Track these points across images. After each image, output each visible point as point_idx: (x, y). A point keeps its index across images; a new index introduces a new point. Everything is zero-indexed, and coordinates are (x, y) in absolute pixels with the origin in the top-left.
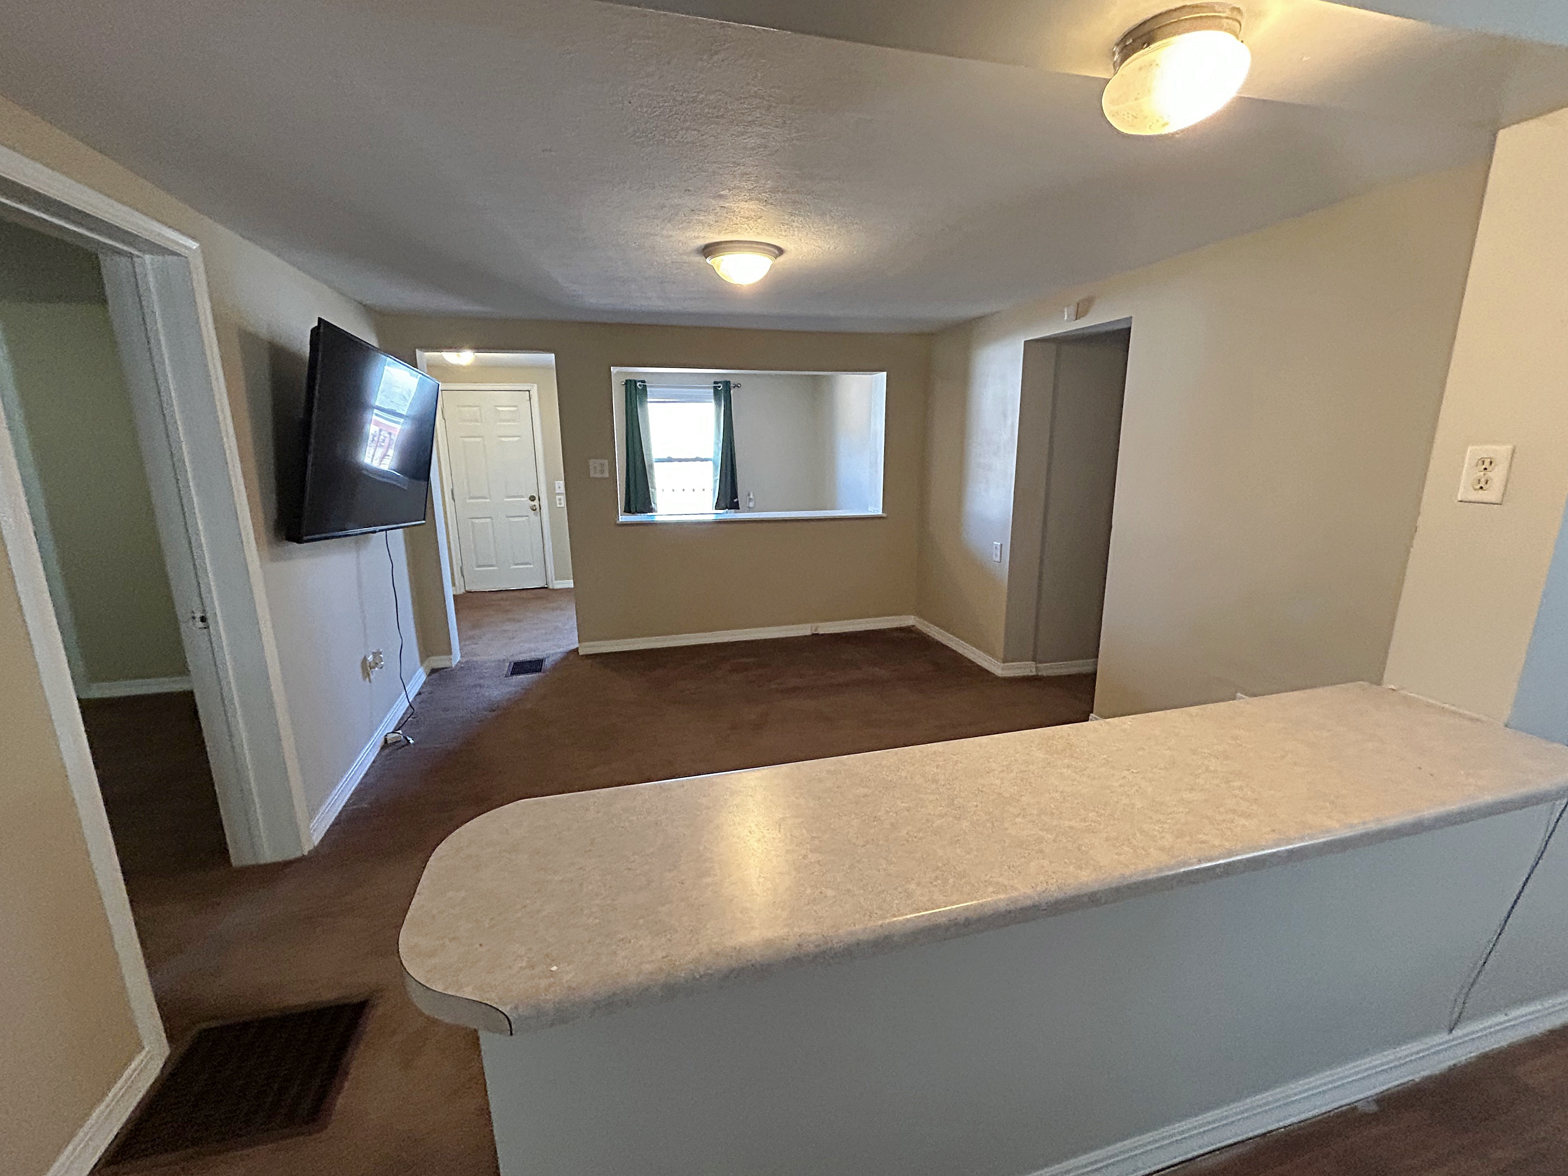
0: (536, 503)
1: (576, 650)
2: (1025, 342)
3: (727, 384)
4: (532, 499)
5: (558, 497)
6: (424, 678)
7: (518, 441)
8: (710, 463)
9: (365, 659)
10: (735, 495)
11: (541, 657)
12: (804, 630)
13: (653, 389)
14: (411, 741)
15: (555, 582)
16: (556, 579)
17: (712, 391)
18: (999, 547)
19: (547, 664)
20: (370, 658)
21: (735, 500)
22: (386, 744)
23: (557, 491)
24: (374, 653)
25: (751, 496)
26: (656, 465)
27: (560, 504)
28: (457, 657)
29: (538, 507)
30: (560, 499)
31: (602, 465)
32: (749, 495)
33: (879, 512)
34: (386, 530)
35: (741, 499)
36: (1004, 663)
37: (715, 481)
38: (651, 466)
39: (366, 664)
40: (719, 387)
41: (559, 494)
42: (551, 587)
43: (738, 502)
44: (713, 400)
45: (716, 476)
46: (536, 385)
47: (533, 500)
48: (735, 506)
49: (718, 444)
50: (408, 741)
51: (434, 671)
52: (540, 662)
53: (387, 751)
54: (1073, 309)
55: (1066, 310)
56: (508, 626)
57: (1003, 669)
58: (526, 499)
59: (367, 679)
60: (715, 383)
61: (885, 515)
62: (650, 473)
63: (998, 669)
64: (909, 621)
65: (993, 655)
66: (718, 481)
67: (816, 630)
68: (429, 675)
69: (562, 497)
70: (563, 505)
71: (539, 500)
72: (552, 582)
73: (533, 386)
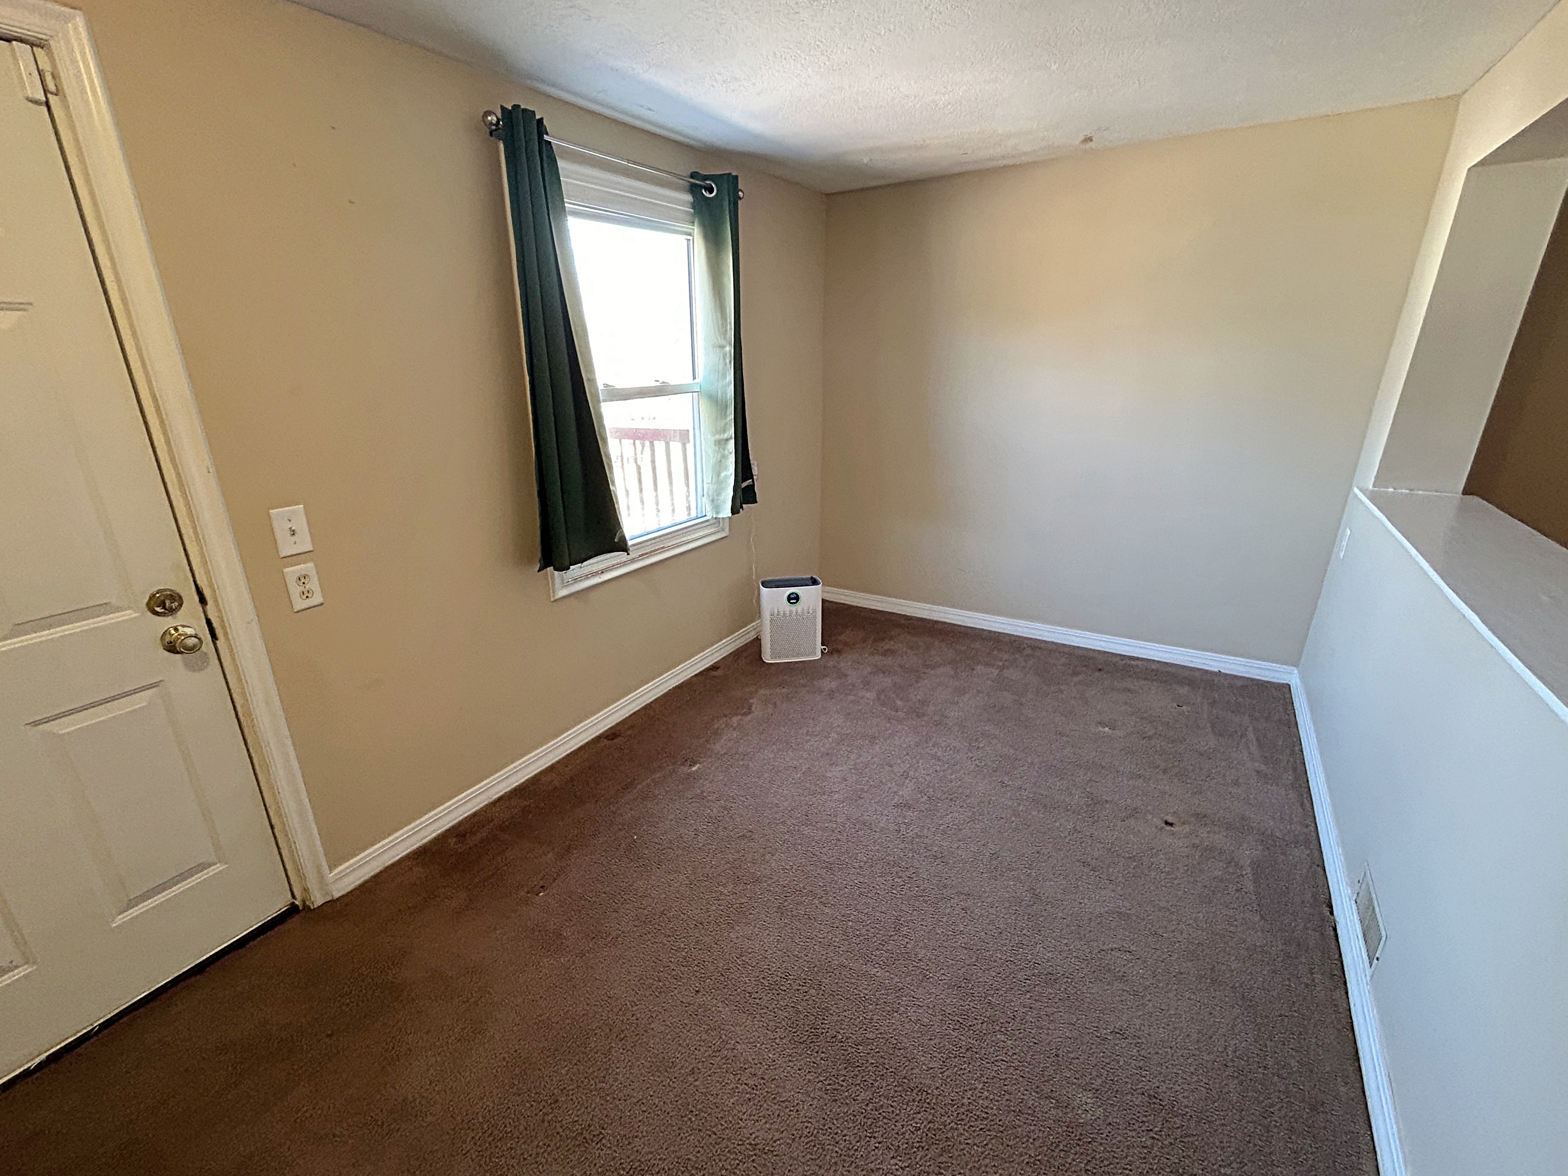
0: (188, 615)
4: (165, 602)
5: (292, 571)
15: (331, 870)
16: (333, 864)
27: (308, 594)
29: (197, 630)
42: (316, 899)
47: (172, 610)
58: (134, 614)
69: (308, 567)
70: (317, 599)
71: (203, 600)
72: (321, 877)
73: (68, 19)
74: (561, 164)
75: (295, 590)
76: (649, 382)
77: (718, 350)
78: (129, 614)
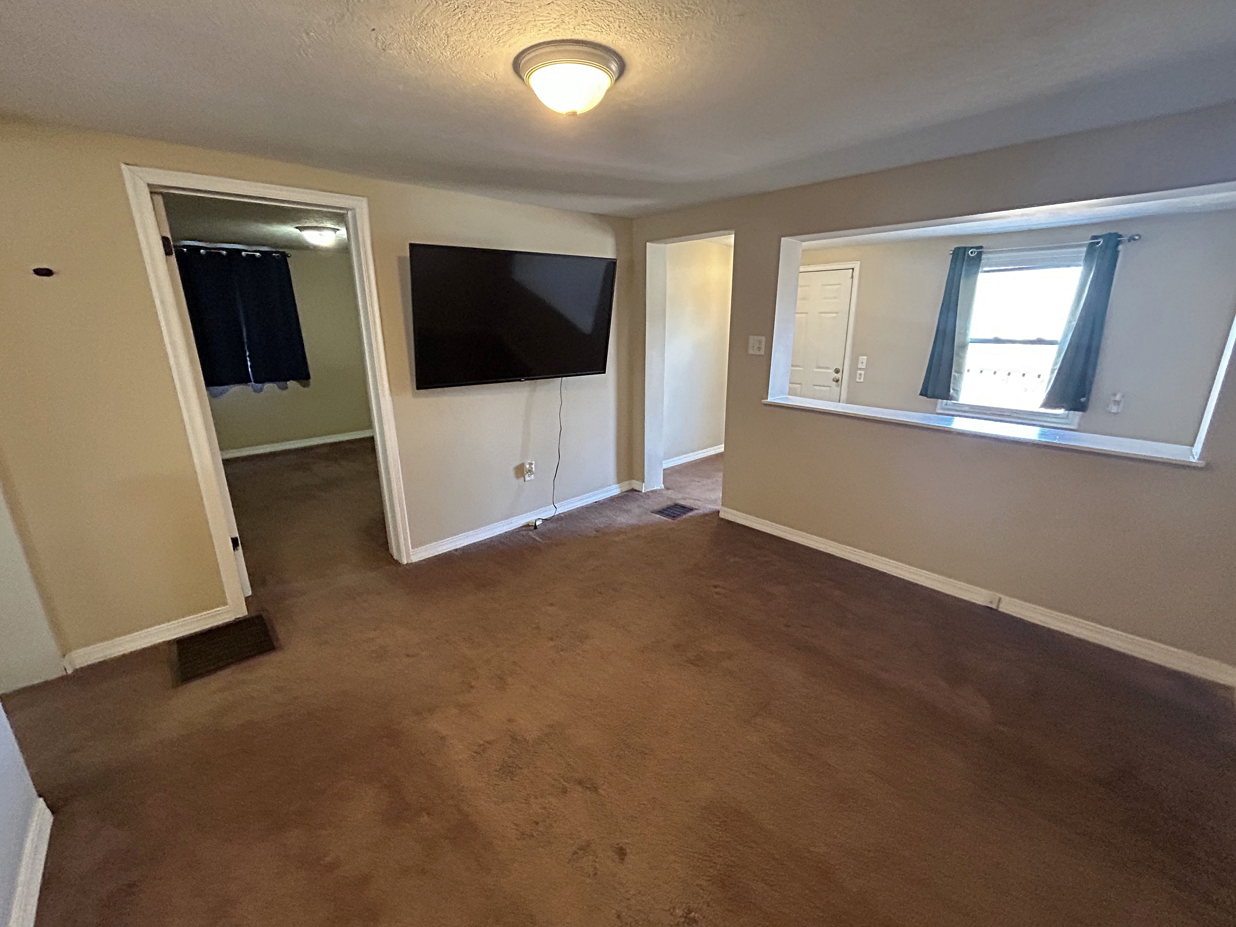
0: (838, 376)
3: (1117, 237)
4: (837, 371)
5: (859, 372)
6: (615, 492)
7: (834, 318)
8: (1052, 347)
9: (523, 465)
10: (1081, 391)
17: (1085, 248)
19: (689, 514)
20: (528, 466)
21: (1083, 400)
22: (527, 525)
23: (860, 366)
26: (970, 346)
27: (859, 379)
29: (839, 380)
30: (860, 374)
31: (760, 342)
32: (1114, 395)
38: (964, 347)
40: (1098, 243)
41: (861, 369)
43: (1087, 401)
46: (859, 263)
47: (837, 373)
51: (631, 490)
52: (688, 510)
58: (832, 371)
59: (522, 479)
60: (1094, 238)
62: (958, 355)
69: (862, 372)
70: (862, 380)
71: (842, 373)
75: (858, 376)
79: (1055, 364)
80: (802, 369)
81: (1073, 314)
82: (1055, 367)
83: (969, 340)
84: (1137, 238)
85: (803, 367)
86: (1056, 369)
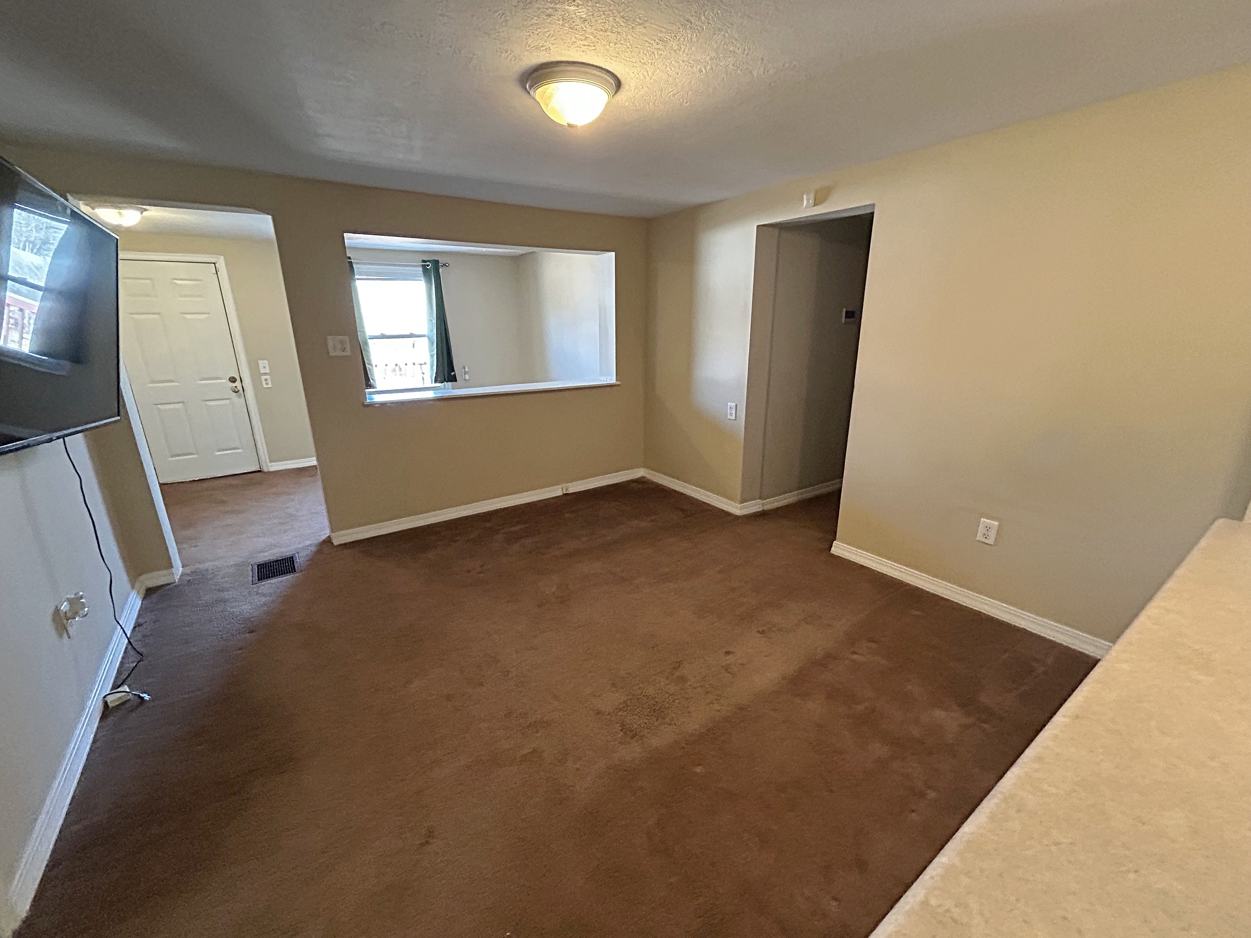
0: (238, 384)
1: (328, 541)
2: (758, 226)
3: (436, 262)
4: (233, 380)
5: (263, 377)
6: (139, 603)
7: (206, 320)
8: (426, 340)
9: (57, 611)
10: (451, 368)
11: (289, 554)
12: (556, 491)
13: (359, 266)
14: (146, 697)
15: (269, 464)
16: (270, 462)
17: (421, 269)
18: (734, 407)
19: (299, 561)
20: (65, 607)
21: (453, 374)
22: (107, 711)
23: (262, 371)
24: (69, 600)
25: (467, 370)
26: (370, 342)
27: (267, 384)
28: (178, 570)
29: (240, 388)
30: (266, 380)
32: (464, 368)
33: (612, 380)
34: (63, 437)
35: (458, 371)
36: (741, 504)
37: (432, 356)
38: (366, 343)
39: (59, 614)
40: (428, 266)
41: (265, 374)
42: (266, 470)
43: (455, 375)
44: (422, 279)
45: (433, 351)
46: (222, 257)
47: (234, 382)
48: (453, 379)
49: (431, 320)
50: (142, 698)
51: (149, 592)
52: (291, 559)
53: (111, 720)
54: (812, 196)
55: (805, 197)
56: (230, 520)
57: (740, 509)
58: (225, 381)
59: (65, 635)
60: (424, 261)
61: (619, 383)
62: (365, 350)
63: (736, 509)
64: (639, 473)
65: (731, 499)
66: (435, 356)
67: (567, 490)
68: (144, 599)
69: (268, 377)
70: (270, 386)
71: (241, 381)
72: (267, 465)
73: (219, 258)
74: (354, 266)
75: (264, 382)
76: (408, 333)
77: (430, 322)
78: (224, 381)
79: (431, 351)
80: (177, 384)
81: (431, 314)
82: (433, 353)
83: (368, 337)
84: (447, 265)
85: (178, 382)
86: (434, 354)
